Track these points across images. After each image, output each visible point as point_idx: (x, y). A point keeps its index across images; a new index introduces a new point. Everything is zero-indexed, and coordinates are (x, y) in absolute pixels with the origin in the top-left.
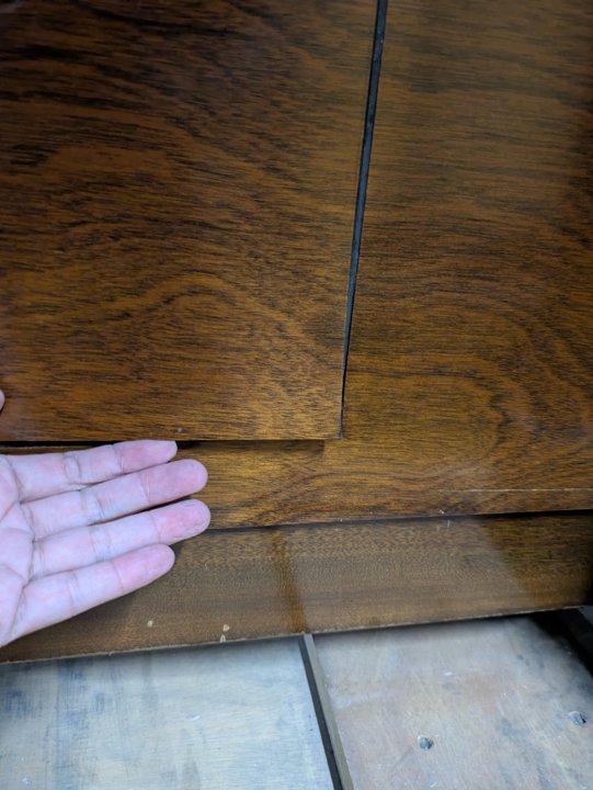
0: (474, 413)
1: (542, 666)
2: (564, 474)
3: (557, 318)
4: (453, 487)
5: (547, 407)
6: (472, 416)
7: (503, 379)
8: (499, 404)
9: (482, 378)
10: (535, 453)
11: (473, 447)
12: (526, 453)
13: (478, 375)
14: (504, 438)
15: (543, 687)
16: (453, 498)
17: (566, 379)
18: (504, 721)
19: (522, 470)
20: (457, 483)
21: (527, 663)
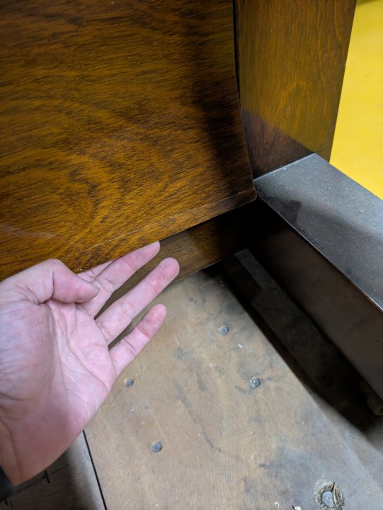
0: (62, 191)
1: (205, 301)
2: (163, 207)
3: (87, 95)
4: (78, 249)
5: (120, 166)
6: (60, 194)
7: (69, 157)
8: (78, 178)
9: (50, 164)
10: (130, 201)
11: (76, 215)
12: (123, 203)
13: (46, 162)
14: (98, 200)
15: (204, 315)
16: (83, 257)
17: (125, 138)
18: (179, 348)
19: (128, 217)
20: (79, 245)
21: (195, 302)
